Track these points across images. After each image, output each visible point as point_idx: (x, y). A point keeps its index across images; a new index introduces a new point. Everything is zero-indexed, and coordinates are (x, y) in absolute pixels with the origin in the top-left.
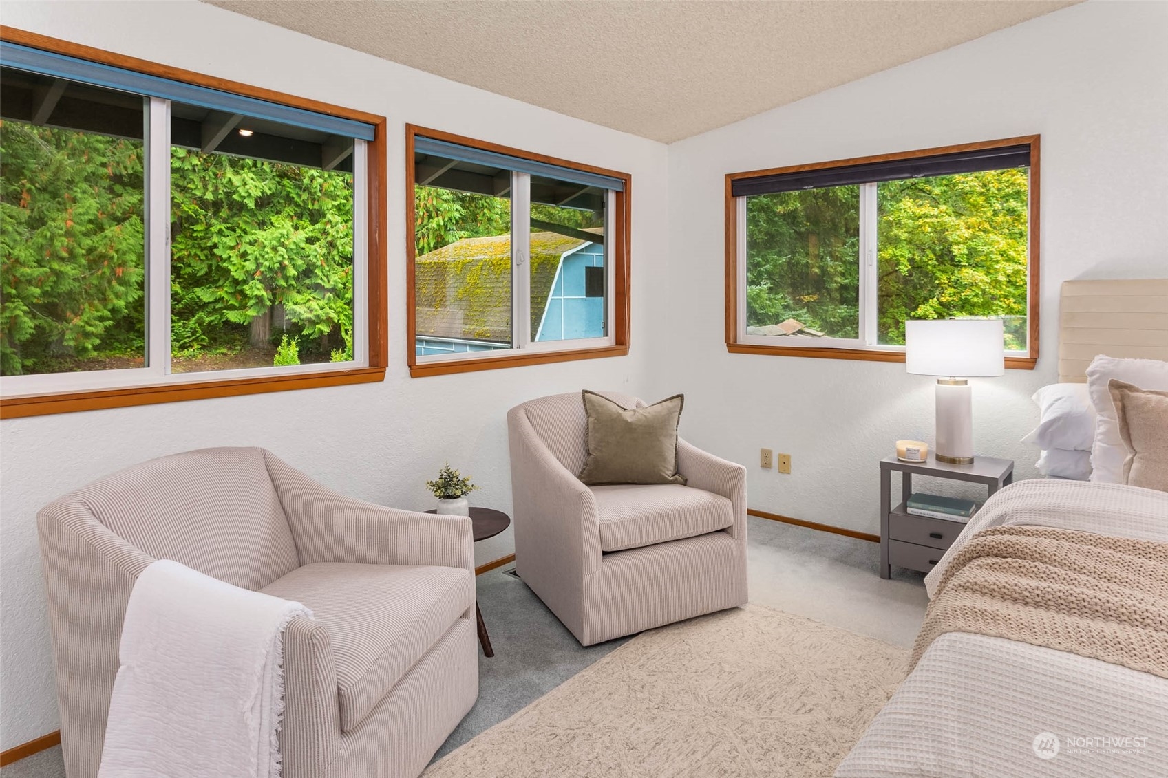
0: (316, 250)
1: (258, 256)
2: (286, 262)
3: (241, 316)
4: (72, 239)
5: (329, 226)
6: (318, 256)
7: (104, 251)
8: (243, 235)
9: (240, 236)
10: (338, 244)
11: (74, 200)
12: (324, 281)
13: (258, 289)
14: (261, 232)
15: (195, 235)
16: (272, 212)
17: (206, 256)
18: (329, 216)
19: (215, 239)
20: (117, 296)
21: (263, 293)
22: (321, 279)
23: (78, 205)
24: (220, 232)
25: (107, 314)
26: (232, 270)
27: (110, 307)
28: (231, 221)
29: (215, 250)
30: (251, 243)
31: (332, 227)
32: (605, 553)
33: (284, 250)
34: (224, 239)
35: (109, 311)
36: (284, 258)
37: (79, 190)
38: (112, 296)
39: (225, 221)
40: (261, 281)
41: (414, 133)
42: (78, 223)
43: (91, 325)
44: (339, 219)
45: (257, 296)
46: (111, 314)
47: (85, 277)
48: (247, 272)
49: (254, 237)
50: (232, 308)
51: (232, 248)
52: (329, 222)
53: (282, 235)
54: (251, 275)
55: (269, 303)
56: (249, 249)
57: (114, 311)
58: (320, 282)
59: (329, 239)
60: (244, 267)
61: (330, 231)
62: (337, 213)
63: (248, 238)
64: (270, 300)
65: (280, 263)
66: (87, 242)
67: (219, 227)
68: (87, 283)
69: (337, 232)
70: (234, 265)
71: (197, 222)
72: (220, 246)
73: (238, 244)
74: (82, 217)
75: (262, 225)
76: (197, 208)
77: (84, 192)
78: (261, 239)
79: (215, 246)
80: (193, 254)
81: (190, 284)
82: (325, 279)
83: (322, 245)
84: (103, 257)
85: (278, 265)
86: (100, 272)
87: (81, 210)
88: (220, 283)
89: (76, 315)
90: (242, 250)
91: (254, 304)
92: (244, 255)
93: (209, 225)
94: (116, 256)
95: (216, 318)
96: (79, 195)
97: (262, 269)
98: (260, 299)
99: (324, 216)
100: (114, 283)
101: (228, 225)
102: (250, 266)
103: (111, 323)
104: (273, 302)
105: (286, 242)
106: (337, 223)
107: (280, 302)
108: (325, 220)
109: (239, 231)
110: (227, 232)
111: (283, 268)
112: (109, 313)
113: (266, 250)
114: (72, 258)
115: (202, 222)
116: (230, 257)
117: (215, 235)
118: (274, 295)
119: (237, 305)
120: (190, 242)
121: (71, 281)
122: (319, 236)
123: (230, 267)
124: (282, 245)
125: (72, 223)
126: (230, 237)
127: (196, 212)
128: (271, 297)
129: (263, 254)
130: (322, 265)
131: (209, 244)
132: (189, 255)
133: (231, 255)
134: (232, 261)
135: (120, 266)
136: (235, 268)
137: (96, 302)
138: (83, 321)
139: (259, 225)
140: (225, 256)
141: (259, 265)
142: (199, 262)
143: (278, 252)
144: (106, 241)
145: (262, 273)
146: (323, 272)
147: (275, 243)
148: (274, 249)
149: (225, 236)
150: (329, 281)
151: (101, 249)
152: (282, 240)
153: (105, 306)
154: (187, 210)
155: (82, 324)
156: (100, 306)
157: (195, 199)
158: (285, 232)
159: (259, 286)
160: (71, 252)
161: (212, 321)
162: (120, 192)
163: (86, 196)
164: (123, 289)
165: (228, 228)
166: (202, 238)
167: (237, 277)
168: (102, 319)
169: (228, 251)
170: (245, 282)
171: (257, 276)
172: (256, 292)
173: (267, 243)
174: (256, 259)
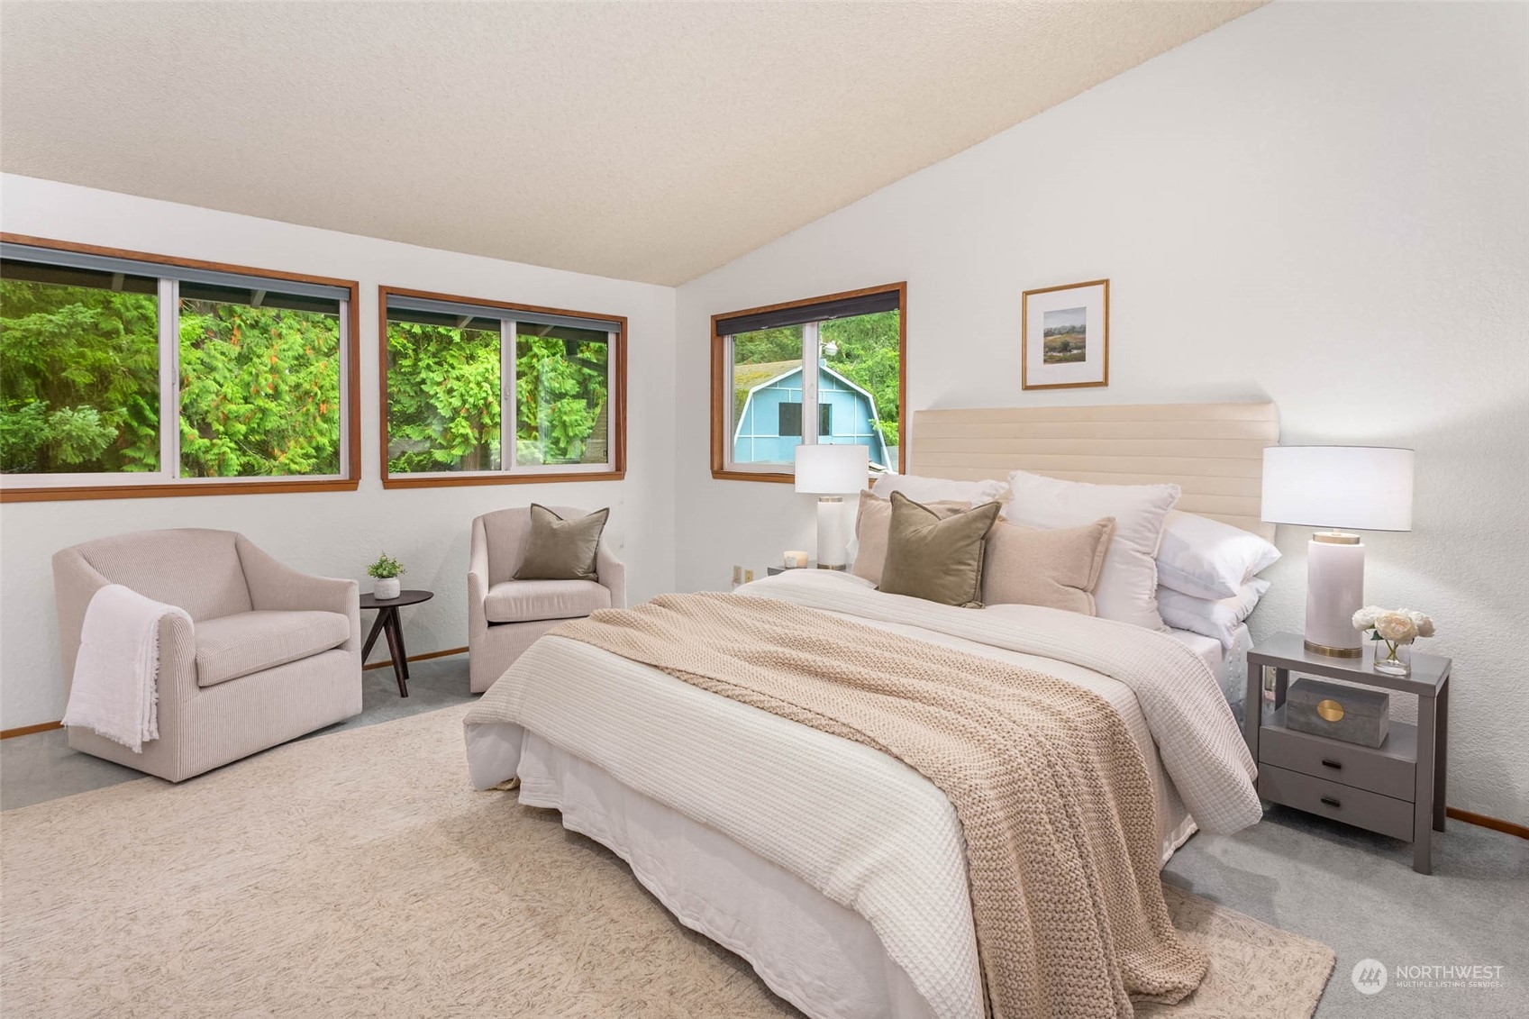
0: (521, 386)
1: (464, 391)
2: (490, 399)
3: (448, 455)
4: (277, 376)
5: (535, 360)
6: (523, 392)
7: (308, 387)
8: (450, 369)
9: (447, 371)
10: (544, 378)
11: (280, 336)
12: (530, 419)
13: (463, 427)
14: (466, 367)
15: (403, 370)
16: (481, 345)
17: (416, 393)
18: (535, 350)
19: (423, 375)
20: (321, 433)
21: (468, 431)
22: (528, 417)
23: (283, 341)
24: (428, 367)
25: (313, 452)
26: (439, 407)
27: (314, 444)
28: (439, 356)
29: (423, 386)
30: (458, 379)
31: (538, 361)
32: (491, 624)
33: (489, 386)
34: (431, 374)
35: (313, 448)
36: (488, 394)
37: (284, 326)
38: (316, 434)
39: (434, 355)
40: (467, 419)
41: (386, 292)
42: (282, 360)
43: (295, 463)
44: (545, 352)
45: (462, 435)
46: (316, 452)
47: (291, 415)
48: (454, 409)
49: (461, 372)
50: (441, 447)
51: (439, 384)
52: (535, 355)
53: (487, 370)
54: (456, 412)
55: (475, 442)
56: (455, 385)
57: (318, 449)
58: (526, 419)
59: (535, 373)
60: (451, 403)
61: (536, 365)
62: (544, 346)
63: (454, 373)
64: (476, 439)
65: (485, 399)
66: (292, 379)
67: (427, 361)
68: (294, 420)
69: (543, 366)
70: (441, 401)
71: (406, 356)
72: (428, 382)
73: (445, 379)
74: (286, 353)
75: (471, 358)
76: (405, 342)
77: (290, 328)
78: (467, 375)
79: (423, 382)
80: (402, 390)
81: (401, 423)
82: (532, 417)
83: (529, 380)
84: (307, 393)
85: (482, 402)
86: (305, 409)
87: (286, 347)
88: (429, 421)
89: (283, 452)
90: (449, 386)
91: (460, 443)
92: (450, 391)
93: (417, 360)
94: (319, 392)
95: (425, 458)
96: (284, 332)
97: (467, 406)
98: (465, 438)
99: (530, 349)
100: (318, 420)
101: (436, 360)
102: (456, 402)
103: (314, 460)
104: (479, 439)
105: (491, 377)
106: (543, 357)
107: (486, 441)
108: (531, 354)
109: (446, 366)
110: (435, 367)
111: (488, 405)
112: (313, 451)
113: (471, 385)
114: (276, 395)
115: (410, 357)
116: (437, 393)
117: (423, 370)
118: (481, 433)
119: (445, 444)
120: (400, 378)
121: (277, 418)
122: (526, 370)
123: (437, 404)
124: (486, 380)
125: (277, 360)
126: (437, 372)
127: (403, 346)
128: (477, 435)
129: (468, 389)
130: (528, 401)
131: (418, 380)
132: (400, 390)
133: (438, 391)
134: (438, 398)
135: (323, 402)
136: (442, 405)
137: (301, 439)
138: (288, 459)
139: (467, 358)
140: (432, 393)
141: (464, 402)
142: (409, 398)
143: (482, 387)
144: (312, 377)
145: (468, 410)
146: (529, 409)
147: (480, 379)
148: (478, 384)
149: (433, 372)
150: (536, 418)
151: (306, 386)
152: (487, 375)
153: (310, 443)
154: (396, 344)
155: (287, 462)
156: (305, 445)
157: (404, 332)
158: (489, 367)
159: (464, 423)
160: (276, 388)
161: (421, 461)
162: (331, 327)
163: (291, 331)
164: (326, 426)
165: (436, 363)
166: (411, 374)
167: (444, 415)
168: (307, 456)
169: (435, 387)
170: (452, 419)
171: (463, 413)
172: (462, 431)
173: (472, 378)
174: (462, 395)
